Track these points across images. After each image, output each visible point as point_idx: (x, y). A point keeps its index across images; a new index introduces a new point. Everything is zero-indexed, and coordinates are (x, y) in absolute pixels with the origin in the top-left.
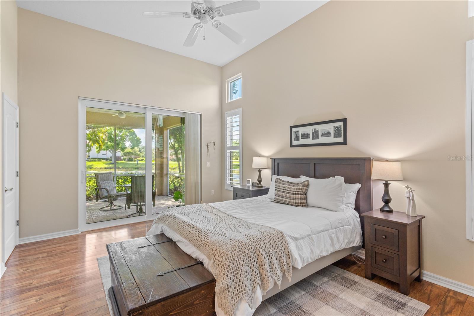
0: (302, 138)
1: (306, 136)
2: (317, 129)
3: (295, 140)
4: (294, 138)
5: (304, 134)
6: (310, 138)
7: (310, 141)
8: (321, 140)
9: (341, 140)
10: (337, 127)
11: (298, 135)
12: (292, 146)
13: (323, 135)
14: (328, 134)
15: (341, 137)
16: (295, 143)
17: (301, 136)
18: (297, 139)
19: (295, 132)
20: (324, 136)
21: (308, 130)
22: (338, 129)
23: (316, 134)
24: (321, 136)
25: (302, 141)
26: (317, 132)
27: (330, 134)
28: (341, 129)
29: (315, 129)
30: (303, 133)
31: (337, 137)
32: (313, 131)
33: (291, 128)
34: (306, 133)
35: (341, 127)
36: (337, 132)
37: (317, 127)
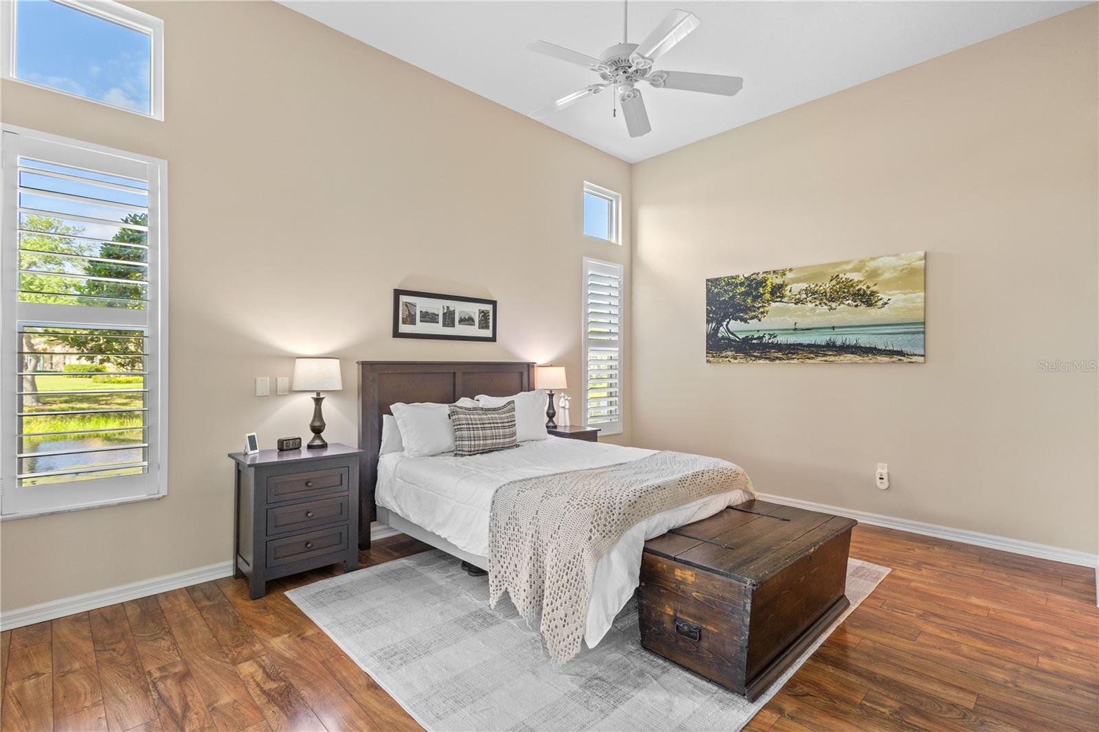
0: (421, 321)
1: (428, 317)
2: (452, 309)
3: (404, 322)
4: (403, 318)
5: (426, 312)
6: (438, 322)
7: (438, 328)
8: (460, 330)
9: (488, 333)
10: (483, 312)
11: (413, 313)
12: (396, 334)
13: (462, 321)
14: (468, 321)
15: (488, 329)
16: (404, 328)
17: (421, 317)
18: (411, 320)
19: (406, 306)
20: (463, 323)
21: (437, 307)
22: (484, 314)
23: (450, 317)
24: (459, 322)
25: (421, 327)
26: (453, 313)
27: (473, 321)
28: (489, 316)
29: (448, 307)
30: (424, 310)
31: (483, 328)
32: (445, 311)
33: (398, 293)
34: (430, 311)
35: (488, 313)
36: (483, 320)
37: (453, 305)
